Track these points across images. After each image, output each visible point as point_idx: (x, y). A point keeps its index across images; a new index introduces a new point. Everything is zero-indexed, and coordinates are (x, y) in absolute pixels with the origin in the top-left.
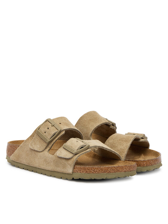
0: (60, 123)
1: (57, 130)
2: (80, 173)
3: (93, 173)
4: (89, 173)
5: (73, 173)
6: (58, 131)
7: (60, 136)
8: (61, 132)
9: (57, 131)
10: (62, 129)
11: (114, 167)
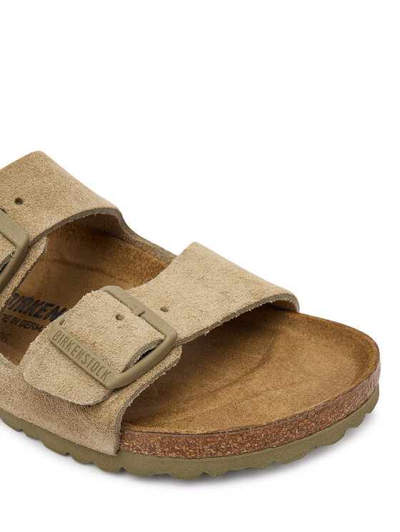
0: (18, 201)
1: (7, 243)
2: (153, 457)
3: (212, 456)
4: (193, 458)
5: (118, 451)
6: (17, 252)
7: (28, 267)
8: (29, 247)
9: (9, 250)
10: (34, 235)
11: (307, 417)
